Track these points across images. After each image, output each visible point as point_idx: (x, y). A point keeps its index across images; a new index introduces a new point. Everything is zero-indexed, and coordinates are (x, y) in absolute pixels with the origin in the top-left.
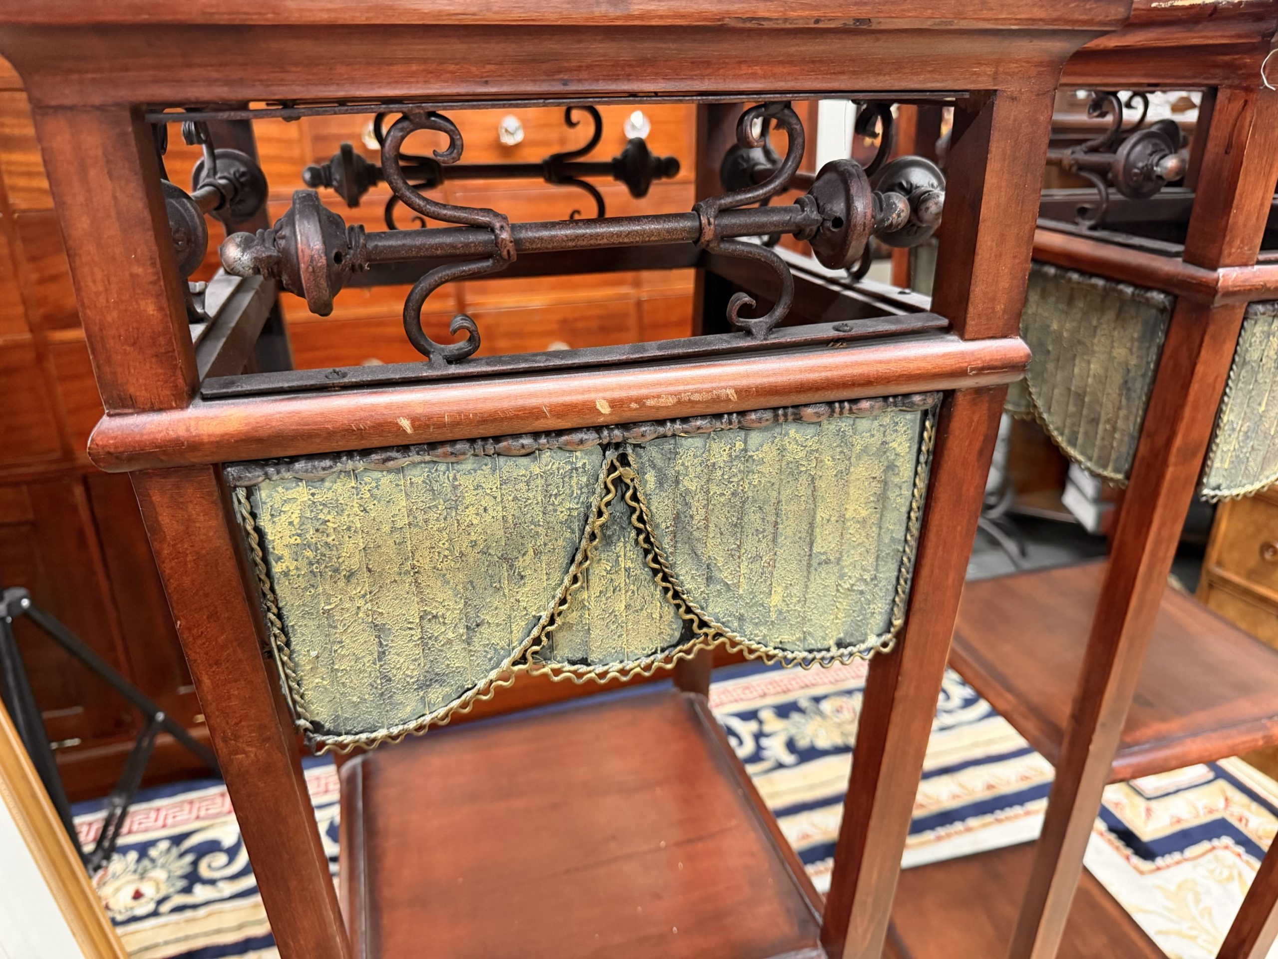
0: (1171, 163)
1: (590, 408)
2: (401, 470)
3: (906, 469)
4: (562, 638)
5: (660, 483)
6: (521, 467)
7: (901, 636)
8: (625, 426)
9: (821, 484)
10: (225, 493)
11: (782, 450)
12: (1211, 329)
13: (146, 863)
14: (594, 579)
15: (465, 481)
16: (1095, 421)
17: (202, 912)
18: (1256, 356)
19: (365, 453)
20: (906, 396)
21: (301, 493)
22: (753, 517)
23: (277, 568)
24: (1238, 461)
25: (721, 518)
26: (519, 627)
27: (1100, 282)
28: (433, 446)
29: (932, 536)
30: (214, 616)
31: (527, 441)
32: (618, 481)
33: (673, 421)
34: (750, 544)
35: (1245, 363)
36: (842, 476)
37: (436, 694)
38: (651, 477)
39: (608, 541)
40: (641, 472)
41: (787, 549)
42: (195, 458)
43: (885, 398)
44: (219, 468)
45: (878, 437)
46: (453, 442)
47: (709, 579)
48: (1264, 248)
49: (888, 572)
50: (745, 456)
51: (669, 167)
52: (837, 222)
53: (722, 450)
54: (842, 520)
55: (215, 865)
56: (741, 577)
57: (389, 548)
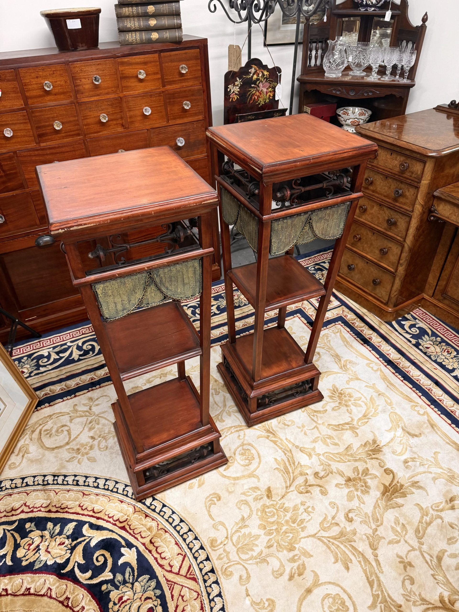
0: (257, 191)
1: (144, 268)
2: (116, 281)
3: (198, 268)
4: (144, 301)
5: (157, 276)
6: (134, 277)
7: (202, 293)
8: (150, 270)
9: (184, 273)
10: (92, 287)
11: (176, 269)
12: (264, 227)
13: (21, 363)
14: (148, 292)
15: (126, 280)
16: (252, 239)
17: (44, 374)
18: (277, 229)
19: (111, 279)
20: (196, 258)
21: (102, 286)
22: (173, 279)
23: (99, 296)
24: (278, 248)
25: (168, 280)
26: (137, 300)
27: (249, 212)
28: (121, 277)
29: (204, 278)
30: (90, 304)
31: (135, 274)
32: (150, 277)
33: (158, 268)
34: (173, 283)
35: (275, 230)
36: (187, 271)
37: (125, 311)
38: (155, 276)
39: (150, 286)
41: (180, 283)
42: (87, 284)
43: (192, 259)
44: (91, 284)
45: (192, 265)
46: (124, 276)
47: (167, 289)
49: (198, 284)
50: (170, 270)
52: (179, 237)
53: (166, 270)
54: (188, 277)
55: (44, 361)
56: (173, 288)
57: (115, 291)
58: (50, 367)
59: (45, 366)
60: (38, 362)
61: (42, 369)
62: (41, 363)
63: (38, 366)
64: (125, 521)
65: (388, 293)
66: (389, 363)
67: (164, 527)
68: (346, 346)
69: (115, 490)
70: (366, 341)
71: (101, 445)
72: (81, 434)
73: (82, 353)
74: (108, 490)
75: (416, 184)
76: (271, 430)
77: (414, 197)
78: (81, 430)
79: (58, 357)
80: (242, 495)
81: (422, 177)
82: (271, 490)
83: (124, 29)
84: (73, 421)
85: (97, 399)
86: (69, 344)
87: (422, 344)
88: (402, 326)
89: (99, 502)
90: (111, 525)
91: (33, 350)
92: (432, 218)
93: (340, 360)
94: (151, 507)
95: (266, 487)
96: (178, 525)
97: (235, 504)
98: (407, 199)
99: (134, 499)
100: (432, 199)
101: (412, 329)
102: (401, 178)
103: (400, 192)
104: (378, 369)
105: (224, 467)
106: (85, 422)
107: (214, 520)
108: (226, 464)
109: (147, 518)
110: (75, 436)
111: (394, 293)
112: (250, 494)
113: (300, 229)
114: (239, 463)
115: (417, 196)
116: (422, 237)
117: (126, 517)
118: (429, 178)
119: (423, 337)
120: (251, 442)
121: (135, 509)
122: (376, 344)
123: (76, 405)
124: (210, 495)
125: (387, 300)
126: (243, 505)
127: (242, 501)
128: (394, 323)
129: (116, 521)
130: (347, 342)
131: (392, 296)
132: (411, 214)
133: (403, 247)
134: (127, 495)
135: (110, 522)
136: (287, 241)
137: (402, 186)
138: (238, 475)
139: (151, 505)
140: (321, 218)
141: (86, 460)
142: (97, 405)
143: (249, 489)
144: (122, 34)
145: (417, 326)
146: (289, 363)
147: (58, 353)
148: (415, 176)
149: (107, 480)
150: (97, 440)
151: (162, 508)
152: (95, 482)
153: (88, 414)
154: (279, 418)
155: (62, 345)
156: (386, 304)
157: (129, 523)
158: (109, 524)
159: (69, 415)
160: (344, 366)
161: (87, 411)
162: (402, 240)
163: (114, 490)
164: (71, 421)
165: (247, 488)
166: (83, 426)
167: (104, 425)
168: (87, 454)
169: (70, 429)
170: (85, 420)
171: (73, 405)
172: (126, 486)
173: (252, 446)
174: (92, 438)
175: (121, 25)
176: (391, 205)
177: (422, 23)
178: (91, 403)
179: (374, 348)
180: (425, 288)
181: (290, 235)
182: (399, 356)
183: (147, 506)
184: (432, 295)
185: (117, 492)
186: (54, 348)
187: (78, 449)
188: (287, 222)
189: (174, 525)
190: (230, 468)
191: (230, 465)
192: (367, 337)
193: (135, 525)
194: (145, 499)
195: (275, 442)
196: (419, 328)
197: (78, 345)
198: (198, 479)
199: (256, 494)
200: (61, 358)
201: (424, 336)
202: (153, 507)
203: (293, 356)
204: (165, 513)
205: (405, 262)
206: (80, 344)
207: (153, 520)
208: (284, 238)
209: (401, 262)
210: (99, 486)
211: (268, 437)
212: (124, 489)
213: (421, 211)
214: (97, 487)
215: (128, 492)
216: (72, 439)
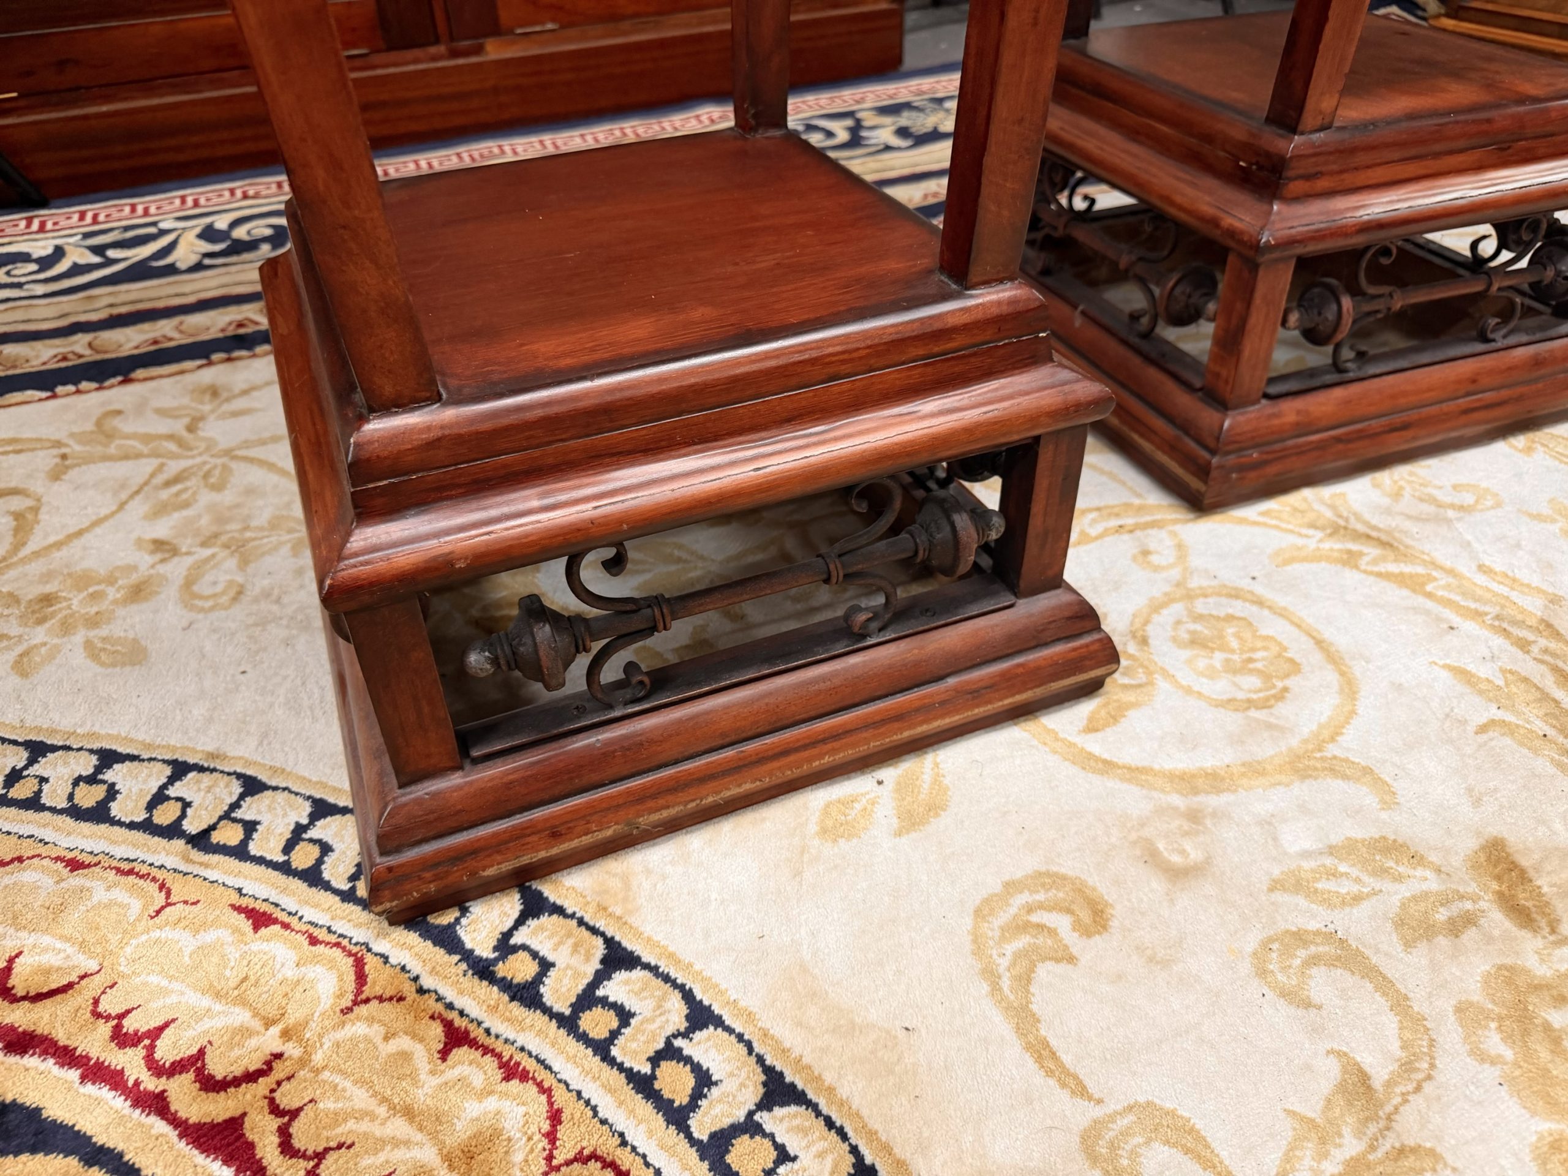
55: (14, 272)
58: (40, 289)
59: (18, 285)
64: (251, 1077)
67: (608, 1146)
69: (229, 835)
71: (209, 578)
72: (98, 530)
73: (220, 247)
74: (173, 831)
76: (1360, 528)
78: (104, 512)
79: (97, 260)
80: (1279, 897)
82: (1524, 862)
84: (73, 474)
85: (245, 392)
86: (163, 225)
89: (74, 918)
90: (119, 1103)
94: (502, 970)
95: (1470, 844)
96: (750, 1127)
97: (1245, 967)
99: (365, 904)
105: (1085, 709)
106: (140, 480)
107: (1081, 1090)
108: (1092, 688)
109: (461, 1053)
110: (52, 539)
112: (1346, 888)
114: (1188, 691)
117: (270, 1041)
120: (1245, 583)
121: (361, 978)
123: (119, 412)
124: (1011, 887)
126: (1318, 973)
127: (1300, 937)
129: (177, 1068)
134: (313, 877)
135: (113, 1078)
138: (1207, 760)
139: (505, 946)
141: (79, 657)
142: (235, 414)
143: (1332, 850)
147: (98, 250)
149: (180, 769)
150: (189, 561)
151: (601, 977)
152: (92, 780)
153: (172, 447)
154: (1386, 477)
155: (127, 229)
157: (287, 1098)
158: (104, 1093)
159: (55, 452)
161: (171, 437)
163: (216, 837)
164: (56, 475)
165: (1307, 844)
166: (124, 496)
167: (250, 491)
168: (93, 622)
169: (35, 510)
170: (149, 469)
171: (98, 412)
172: (322, 809)
173: (1260, 603)
174: (159, 545)
178: (207, 408)
183: (468, 956)
185: (240, 852)
186: (86, 236)
187: (47, 600)
189: (702, 1125)
190: (1132, 714)
191: (1130, 697)
193: (338, 1118)
194: (460, 901)
195: (1415, 584)
197: (209, 227)
198: (889, 774)
199: (1405, 891)
200: (113, 261)
202: (520, 969)
204: (625, 1016)
206: (221, 225)
207: (511, 1071)
210: (116, 809)
211: (1350, 560)
212: (299, 831)
214: (100, 814)
215: (326, 849)
216: (22, 554)
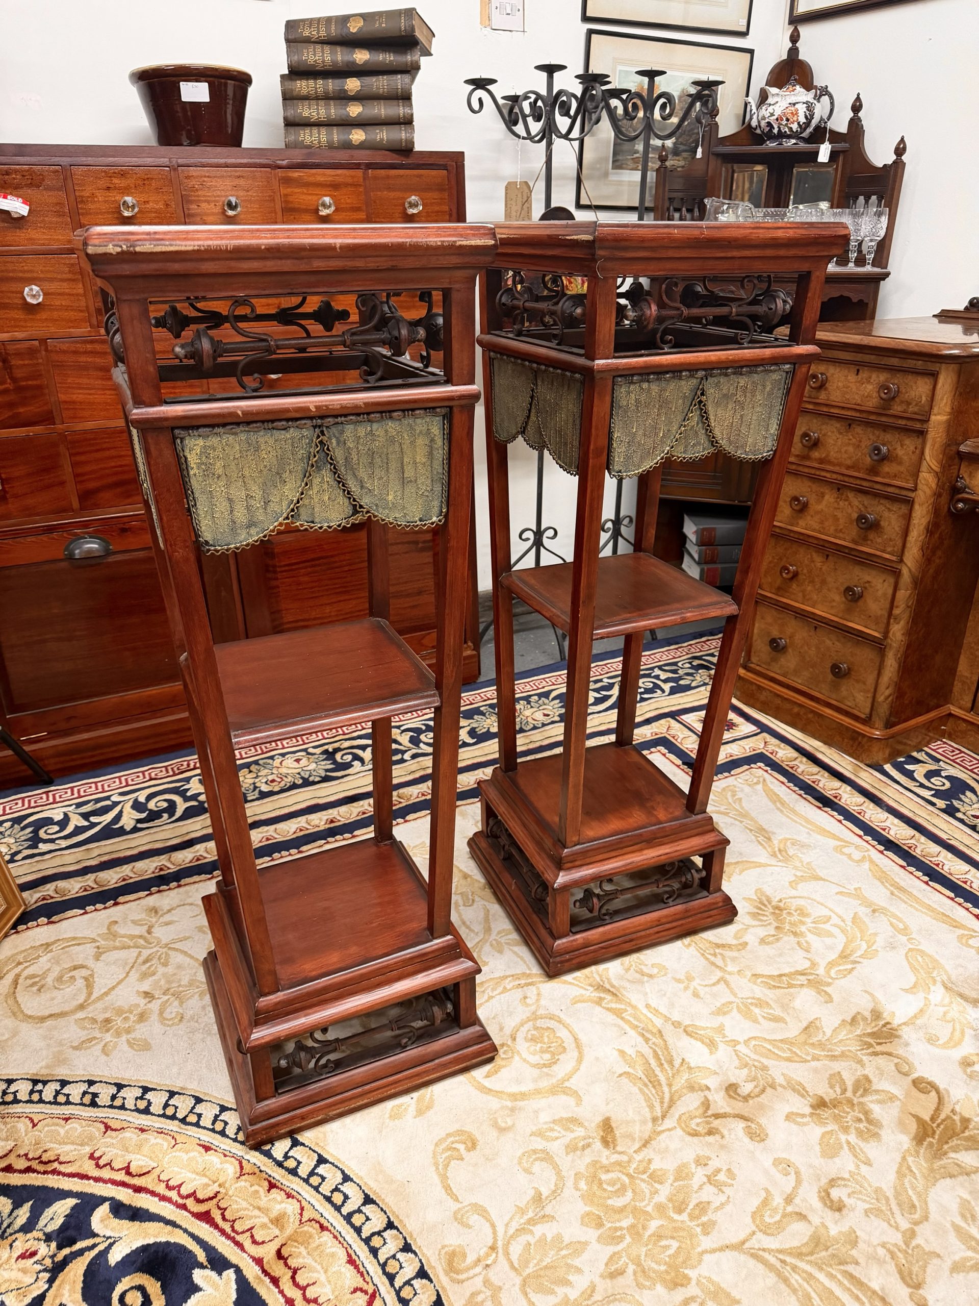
0: (579, 311)
1: (308, 409)
2: (236, 434)
3: (439, 442)
4: (302, 510)
5: (338, 443)
6: (282, 435)
7: (446, 516)
8: (322, 417)
9: (404, 447)
10: (174, 438)
11: (386, 431)
12: (597, 390)
14: (314, 486)
15: (261, 440)
17: (47, 857)
18: (625, 403)
19: (224, 425)
20: (434, 408)
21: (201, 442)
22: (378, 460)
23: (192, 473)
24: (628, 458)
25: (364, 460)
26: (285, 504)
27: (559, 371)
28: (248, 423)
29: (453, 470)
30: (168, 490)
31: (284, 423)
32: (321, 442)
33: (341, 416)
34: (377, 472)
35: (620, 407)
36: (412, 443)
37: (253, 531)
38: (334, 441)
39: (319, 469)
40: (330, 438)
41: (393, 475)
42: (166, 424)
43: (425, 409)
44: (173, 429)
45: (425, 428)
46: (256, 422)
47: (362, 487)
48: (616, 350)
49: (438, 488)
50: (372, 433)
51: (344, 315)
52: (396, 338)
53: (362, 431)
54: (415, 463)
55: (49, 831)
56: (373, 484)
57: (233, 466)
58: (64, 843)
59: (52, 841)
60: (36, 832)
61: (43, 847)
62: (42, 834)
63: (35, 841)
64: (211, 1199)
65: (870, 695)
66: (890, 845)
67: (318, 1217)
68: (781, 811)
69: (193, 1119)
70: (826, 802)
71: (168, 1010)
72: (120, 987)
73: (144, 815)
74: (173, 1117)
75: (918, 426)
76: (607, 986)
77: (915, 458)
78: (121, 977)
79: (86, 824)
80: (532, 1138)
81: (931, 408)
82: (614, 1125)
83: (297, 120)
84: (103, 957)
85: (169, 911)
86: (115, 798)
87: (962, 809)
88: (910, 775)
89: (146, 1149)
90: (172, 1207)
91: (30, 807)
92: (960, 505)
93: (769, 839)
94: (286, 1164)
95: (599, 1119)
96: (359, 1211)
97: (515, 1161)
98: (900, 463)
99: (242, 1143)
100: (957, 460)
101: (932, 780)
102: (883, 419)
103: (884, 449)
104: (864, 857)
105: (487, 1068)
106: (132, 961)
107: (457, 1200)
108: (491, 1060)
109: (274, 1190)
110: (103, 991)
111: (885, 692)
112: (557, 1135)
113: (680, 418)
114: (525, 1060)
115: (922, 453)
116: (939, 553)
117: (215, 1188)
118: (948, 409)
119: (962, 797)
120: (558, 1013)
121: (242, 1168)
122: (853, 809)
123: (116, 922)
124: (449, 1135)
125: (868, 711)
126: (537, 1163)
127: (535, 1151)
128: (888, 767)
129: (188, 1196)
130: (783, 803)
131: (881, 699)
132: (913, 495)
133: (897, 574)
134: (223, 1133)
135: (169, 1200)
136: (649, 442)
137: (888, 437)
138: (523, 1089)
139: (286, 1157)
140: (725, 396)
141: (125, 1047)
142: (167, 924)
143: (554, 1122)
144: (292, 130)
145: (943, 774)
146: (650, 812)
147: (85, 816)
148: (916, 409)
149: (172, 1094)
150: (159, 1001)
151: (316, 1166)
152: (141, 1098)
153: (142, 942)
154: (626, 960)
155: (97, 801)
156: (867, 721)
157: (223, 1204)
158: (167, 1204)
159: (94, 945)
160: (780, 850)
161: (141, 937)
162: (894, 558)
163: (188, 1120)
164: (97, 957)
165: (548, 1120)
166: (127, 969)
167: (179, 967)
168: (128, 1031)
169: (92, 975)
170: (135, 955)
171: (107, 922)
172: (223, 1109)
173: (560, 1022)
174: (147, 994)
175: (290, 113)
176: (865, 484)
177: (895, 157)
178: (154, 920)
179: (848, 816)
180: (951, 691)
181: (655, 428)
182: (912, 832)
183: (275, 1160)
184: (969, 705)
185: (197, 1125)
186: (79, 805)
187: (107, 1021)
188: (649, 389)
189: (345, 1210)
190: (503, 1070)
191: (503, 1063)
192: (829, 794)
193: (238, 1210)
194: (271, 1141)
195: (618, 1013)
196: (947, 777)
197: (136, 800)
198: (415, 1095)
199: (572, 1135)
200: (94, 825)
201: (964, 794)
202: (291, 1164)
203: (659, 798)
204: (323, 1179)
205: (904, 611)
206: (142, 799)
207: (289, 1196)
208: (641, 432)
209: (896, 612)
210: (152, 1109)
211: (599, 1002)
212: (216, 1117)
213: (934, 486)
214: (146, 1111)
215: (226, 1123)
216: (93, 997)
